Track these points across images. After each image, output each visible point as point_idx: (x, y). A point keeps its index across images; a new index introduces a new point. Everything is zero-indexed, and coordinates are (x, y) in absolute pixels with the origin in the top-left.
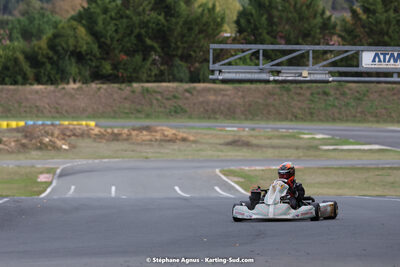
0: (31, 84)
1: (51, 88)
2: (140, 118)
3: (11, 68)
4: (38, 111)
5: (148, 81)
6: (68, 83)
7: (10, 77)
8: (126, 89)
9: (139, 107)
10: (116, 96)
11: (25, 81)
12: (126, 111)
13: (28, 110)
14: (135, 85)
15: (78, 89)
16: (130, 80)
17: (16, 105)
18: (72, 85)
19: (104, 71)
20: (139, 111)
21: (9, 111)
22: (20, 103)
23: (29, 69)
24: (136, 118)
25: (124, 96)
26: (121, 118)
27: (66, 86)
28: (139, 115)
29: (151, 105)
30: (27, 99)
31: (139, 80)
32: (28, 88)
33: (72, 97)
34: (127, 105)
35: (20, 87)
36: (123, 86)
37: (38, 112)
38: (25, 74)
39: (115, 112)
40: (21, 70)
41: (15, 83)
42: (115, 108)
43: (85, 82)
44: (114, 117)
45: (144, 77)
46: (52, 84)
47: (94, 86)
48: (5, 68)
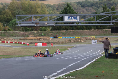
1: (89, 30)
8: (102, 30)
10: (100, 32)
11: (84, 29)
13: (84, 35)
16: (103, 29)
18: (93, 30)
19: (98, 27)
20: (104, 34)
21: (81, 35)
23: (85, 27)
27: (91, 30)
30: (84, 33)
31: (105, 29)
32: (85, 30)
33: (92, 32)
34: (102, 33)
35: (83, 30)
37: (86, 35)
39: (100, 35)
40: (83, 27)
41: (82, 30)
45: (106, 28)
47: (96, 30)
48: (81, 27)
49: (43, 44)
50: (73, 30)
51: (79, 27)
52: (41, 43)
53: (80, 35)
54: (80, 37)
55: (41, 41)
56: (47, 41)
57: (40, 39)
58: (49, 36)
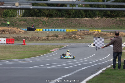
0: (84, 18)
2: (119, 29)
3: (78, 12)
4: (85, 26)
5: (122, 17)
6: (96, 17)
7: (77, 15)
8: (115, 19)
9: (118, 25)
10: (111, 22)
11: (82, 17)
12: (114, 26)
13: (82, 26)
14: (117, 18)
15: (99, 19)
16: (116, 17)
17: (78, 24)
18: (97, 18)
19: (108, 14)
20: (118, 27)
22: (80, 24)
23: (83, 13)
24: (118, 29)
25: (113, 22)
26: (112, 29)
27: (95, 18)
28: (118, 28)
29: (122, 24)
30: (82, 22)
31: (119, 17)
33: (97, 22)
34: (114, 24)
36: (114, 18)
38: (82, 14)
39: (110, 27)
40: (81, 13)
41: (79, 17)
42: (111, 26)
43: (102, 17)
44: (110, 29)
46: (91, 18)
47: (104, 18)
48: (76, 12)
49: (9, 40)
50: (62, 17)
51: (74, 11)
52: (5, 39)
53: (75, 27)
54: (74, 30)
55: (5, 36)
56: (16, 36)
57: (3, 31)
58: (18, 26)
